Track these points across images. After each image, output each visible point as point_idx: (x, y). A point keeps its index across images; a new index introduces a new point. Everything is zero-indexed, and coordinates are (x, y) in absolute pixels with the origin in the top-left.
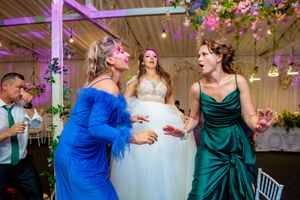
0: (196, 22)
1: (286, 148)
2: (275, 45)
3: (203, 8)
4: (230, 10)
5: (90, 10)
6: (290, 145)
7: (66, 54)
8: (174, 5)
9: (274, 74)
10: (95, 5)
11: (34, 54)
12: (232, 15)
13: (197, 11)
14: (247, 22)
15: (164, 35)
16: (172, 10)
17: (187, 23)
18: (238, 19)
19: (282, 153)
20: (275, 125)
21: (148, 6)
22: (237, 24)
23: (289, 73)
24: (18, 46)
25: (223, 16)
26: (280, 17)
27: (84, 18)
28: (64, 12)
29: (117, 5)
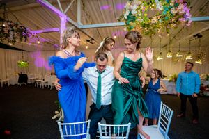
0: (130, 28)
1: (175, 93)
2: (171, 42)
3: (133, 21)
4: (147, 23)
5: (80, 25)
8: (119, 21)
9: (170, 56)
10: (82, 22)
11: (55, 47)
12: (148, 25)
13: (130, 23)
14: (156, 29)
15: (115, 37)
16: (118, 24)
18: (151, 28)
19: (173, 95)
20: (170, 81)
22: (151, 30)
23: (177, 56)
24: (48, 43)
25: (144, 26)
26: (174, 25)
27: (77, 29)
28: (67, 26)
29: (93, 23)
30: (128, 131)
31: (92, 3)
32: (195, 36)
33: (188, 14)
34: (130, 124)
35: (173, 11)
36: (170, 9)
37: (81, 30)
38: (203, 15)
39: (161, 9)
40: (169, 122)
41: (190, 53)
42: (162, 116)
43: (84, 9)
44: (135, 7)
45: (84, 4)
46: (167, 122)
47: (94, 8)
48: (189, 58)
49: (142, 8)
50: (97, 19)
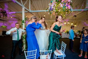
0: (51, 13)
2: (66, 18)
3: (52, 11)
5: (30, 10)
6: (68, 37)
7: (25, 19)
8: (46, 10)
9: (65, 23)
10: (31, 9)
11: (19, 19)
13: (51, 11)
15: (45, 16)
17: (49, 14)
18: (59, 13)
19: (67, 38)
20: (65, 33)
21: (41, 10)
23: (68, 23)
24: (15, 17)
25: (56, 12)
26: (67, 13)
27: (29, 12)
28: (25, 11)
29: (35, 10)
30: (51, 53)
31: (35, 1)
32: (74, 16)
33: (71, 9)
34: (52, 50)
35: (66, 8)
36: (65, 7)
37: (31, 13)
38: (77, 8)
39: (62, 7)
40: (65, 48)
41: (72, 22)
42: (62, 46)
43: (32, 4)
44: (53, 5)
45: (32, 2)
46: (64, 49)
47: (36, 3)
48: (72, 24)
49: (55, 6)
50: (37, 8)
